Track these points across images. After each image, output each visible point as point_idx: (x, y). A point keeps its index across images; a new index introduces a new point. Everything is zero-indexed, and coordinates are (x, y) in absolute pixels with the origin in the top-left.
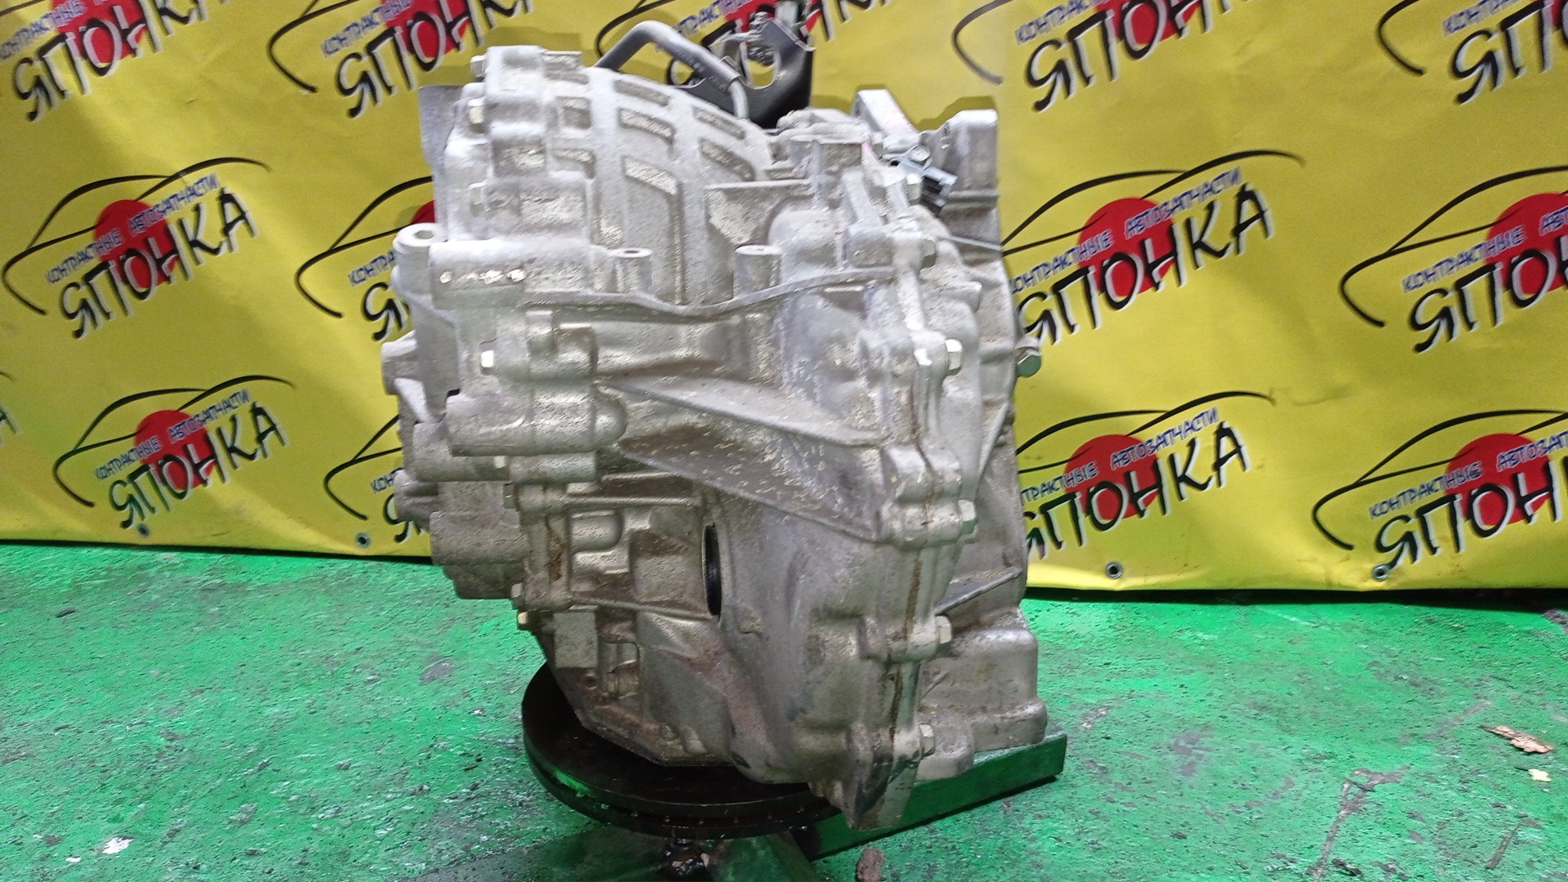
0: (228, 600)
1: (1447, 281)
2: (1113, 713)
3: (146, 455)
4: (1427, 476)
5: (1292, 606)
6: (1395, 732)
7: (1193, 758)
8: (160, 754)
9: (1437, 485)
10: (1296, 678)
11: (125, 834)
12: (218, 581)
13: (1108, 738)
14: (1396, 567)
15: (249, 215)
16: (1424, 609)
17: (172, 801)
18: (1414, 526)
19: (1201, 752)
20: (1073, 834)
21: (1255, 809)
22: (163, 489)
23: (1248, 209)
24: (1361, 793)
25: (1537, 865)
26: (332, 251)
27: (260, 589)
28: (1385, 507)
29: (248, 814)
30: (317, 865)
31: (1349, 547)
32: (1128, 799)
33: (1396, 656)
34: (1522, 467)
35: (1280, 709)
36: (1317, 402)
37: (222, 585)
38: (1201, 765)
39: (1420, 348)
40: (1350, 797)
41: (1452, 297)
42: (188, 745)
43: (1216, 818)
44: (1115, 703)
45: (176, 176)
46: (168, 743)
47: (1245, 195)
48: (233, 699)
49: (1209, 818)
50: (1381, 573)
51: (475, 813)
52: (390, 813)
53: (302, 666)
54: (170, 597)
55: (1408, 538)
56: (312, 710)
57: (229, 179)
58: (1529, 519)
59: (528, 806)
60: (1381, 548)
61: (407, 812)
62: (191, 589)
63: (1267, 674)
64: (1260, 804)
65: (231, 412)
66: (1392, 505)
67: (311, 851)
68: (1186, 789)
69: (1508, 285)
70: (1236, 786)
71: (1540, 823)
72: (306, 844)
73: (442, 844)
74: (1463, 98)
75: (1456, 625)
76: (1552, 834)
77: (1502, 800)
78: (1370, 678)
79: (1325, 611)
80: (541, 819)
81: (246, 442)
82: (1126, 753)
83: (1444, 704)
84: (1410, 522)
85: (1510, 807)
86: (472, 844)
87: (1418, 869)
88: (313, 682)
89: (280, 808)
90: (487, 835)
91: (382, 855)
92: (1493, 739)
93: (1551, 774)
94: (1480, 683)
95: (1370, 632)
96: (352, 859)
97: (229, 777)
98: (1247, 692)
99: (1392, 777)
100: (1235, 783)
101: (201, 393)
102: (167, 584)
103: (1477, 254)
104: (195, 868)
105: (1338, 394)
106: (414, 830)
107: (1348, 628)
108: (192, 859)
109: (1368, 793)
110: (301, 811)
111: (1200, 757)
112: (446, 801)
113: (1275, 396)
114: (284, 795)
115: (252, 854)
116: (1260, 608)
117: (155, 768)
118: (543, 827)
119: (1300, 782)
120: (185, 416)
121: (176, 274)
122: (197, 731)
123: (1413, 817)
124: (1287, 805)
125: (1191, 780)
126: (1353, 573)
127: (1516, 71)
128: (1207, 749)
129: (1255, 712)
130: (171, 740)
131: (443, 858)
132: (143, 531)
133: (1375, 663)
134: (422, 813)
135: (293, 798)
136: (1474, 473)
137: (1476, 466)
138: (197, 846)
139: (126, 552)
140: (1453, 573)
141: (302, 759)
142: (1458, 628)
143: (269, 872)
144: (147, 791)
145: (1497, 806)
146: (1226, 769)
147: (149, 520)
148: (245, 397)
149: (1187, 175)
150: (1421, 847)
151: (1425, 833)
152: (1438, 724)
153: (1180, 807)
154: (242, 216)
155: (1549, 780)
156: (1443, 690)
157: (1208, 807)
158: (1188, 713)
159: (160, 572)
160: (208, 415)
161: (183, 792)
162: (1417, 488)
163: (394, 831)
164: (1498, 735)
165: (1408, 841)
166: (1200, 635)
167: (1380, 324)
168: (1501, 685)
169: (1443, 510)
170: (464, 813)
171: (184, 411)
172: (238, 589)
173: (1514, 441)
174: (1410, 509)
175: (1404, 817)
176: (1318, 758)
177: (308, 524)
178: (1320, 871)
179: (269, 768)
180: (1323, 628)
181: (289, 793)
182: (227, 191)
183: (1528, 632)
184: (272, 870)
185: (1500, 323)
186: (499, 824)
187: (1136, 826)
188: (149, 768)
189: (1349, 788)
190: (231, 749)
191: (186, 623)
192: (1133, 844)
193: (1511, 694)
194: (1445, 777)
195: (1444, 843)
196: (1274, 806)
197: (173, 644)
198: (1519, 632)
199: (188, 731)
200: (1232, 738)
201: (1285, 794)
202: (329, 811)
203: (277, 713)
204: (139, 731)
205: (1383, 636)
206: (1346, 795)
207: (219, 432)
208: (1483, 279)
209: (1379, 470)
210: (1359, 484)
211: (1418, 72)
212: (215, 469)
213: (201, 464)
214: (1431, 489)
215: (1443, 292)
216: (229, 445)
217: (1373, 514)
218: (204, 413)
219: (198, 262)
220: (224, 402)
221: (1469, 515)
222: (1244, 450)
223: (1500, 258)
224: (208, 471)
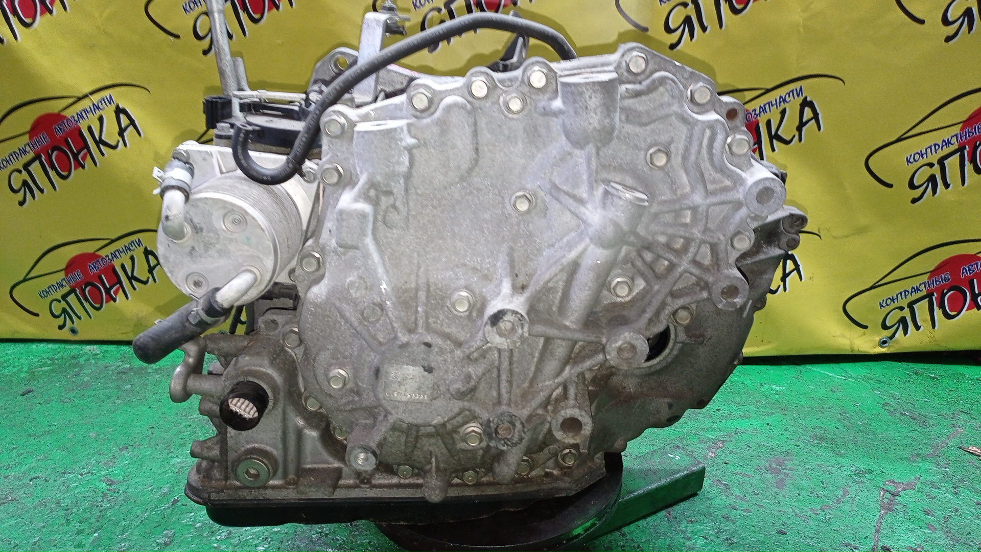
0: (136, 380)
1: (934, 158)
2: (727, 444)
3: (73, 283)
4: (916, 282)
5: (828, 365)
6: (906, 454)
7: (782, 476)
8: (104, 496)
9: (922, 287)
10: (839, 416)
12: (128, 366)
13: (726, 463)
14: (894, 339)
15: (136, 122)
16: (911, 365)
17: (117, 531)
18: (906, 313)
19: (787, 471)
20: (714, 533)
21: (826, 511)
22: (86, 305)
23: (808, 113)
24: (892, 498)
28: (889, 301)
29: (168, 538)
31: (865, 327)
32: (745, 507)
33: (899, 399)
34: (976, 275)
35: (832, 439)
36: (848, 236)
37: (131, 369)
38: (788, 481)
39: (914, 201)
40: (885, 501)
41: (937, 167)
42: (122, 489)
43: (804, 519)
44: (727, 438)
45: (86, 96)
46: (109, 487)
47: (806, 103)
48: (149, 452)
49: (799, 519)
50: (884, 342)
51: (322, 532)
52: (265, 534)
53: (192, 427)
54: (97, 379)
55: (903, 321)
57: (122, 98)
60: (885, 327)
61: (276, 533)
62: (110, 372)
63: (820, 414)
65: (130, 253)
66: (892, 300)
68: (781, 498)
69: (973, 160)
70: (812, 495)
74: (948, 39)
75: (932, 375)
78: (885, 415)
79: (849, 367)
81: (141, 271)
82: (739, 474)
83: (934, 432)
84: (904, 311)
87: (936, 551)
89: (190, 533)
90: (332, 548)
92: (968, 456)
94: (954, 416)
95: (880, 382)
97: (153, 511)
98: (810, 428)
99: (910, 486)
100: (812, 493)
101: (107, 241)
102: (94, 368)
103: (954, 140)
105: (861, 231)
107: (867, 379)
109: (897, 497)
110: (205, 535)
111: (787, 475)
113: (821, 234)
114: (191, 523)
116: (809, 367)
117: (102, 506)
118: (368, 541)
119: (852, 489)
120: (99, 256)
121: (88, 162)
122: (127, 478)
123: (928, 514)
124: (847, 508)
125: (784, 492)
126: (867, 343)
128: (790, 469)
129: (816, 441)
130: (110, 485)
132: (73, 331)
133: (887, 404)
134: (286, 533)
135: (198, 525)
136: (946, 279)
137: (948, 275)
139: (63, 346)
140: (930, 342)
142: (933, 378)
144: (98, 523)
146: (804, 483)
147: (77, 324)
148: (139, 243)
149: (768, 91)
150: (935, 535)
151: (936, 525)
152: (933, 446)
153: (779, 511)
154: (132, 122)
156: (932, 422)
157: (797, 511)
158: (775, 443)
159: (88, 360)
161: (123, 523)
162: (909, 289)
163: (269, 547)
164: (972, 453)
165: (927, 531)
166: (774, 387)
167: (890, 186)
168: (966, 417)
169: (925, 303)
171: (97, 253)
172: (142, 371)
173: (972, 259)
174: (904, 303)
175: (922, 514)
176: (861, 474)
179: (180, 504)
180: (850, 379)
181: (195, 521)
182: (121, 106)
185: (966, 185)
187: (753, 526)
188: (97, 506)
189: (883, 495)
190: (152, 490)
191: (109, 398)
192: (753, 539)
193: (974, 423)
194: (943, 484)
195: (950, 532)
196: (839, 509)
197: (103, 413)
198: (972, 380)
199: (121, 478)
200: (805, 460)
201: (845, 500)
202: (223, 534)
203: (178, 463)
204: (87, 479)
205: (889, 384)
206: (883, 499)
207: (123, 267)
208: (957, 157)
209: (886, 278)
210: (872, 288)
211: (922, 22)
212: (121, 290)
213: (111, 288)
214: (917, 290)
215: (931, 165)
216: (130, 275)
217: (881, 306)
218: (112, 254)
219: (103, 154)
220: (125, 246)
221: (942, 306)
222: (801, 268)
223: (969, 143)
224: (116, 292)
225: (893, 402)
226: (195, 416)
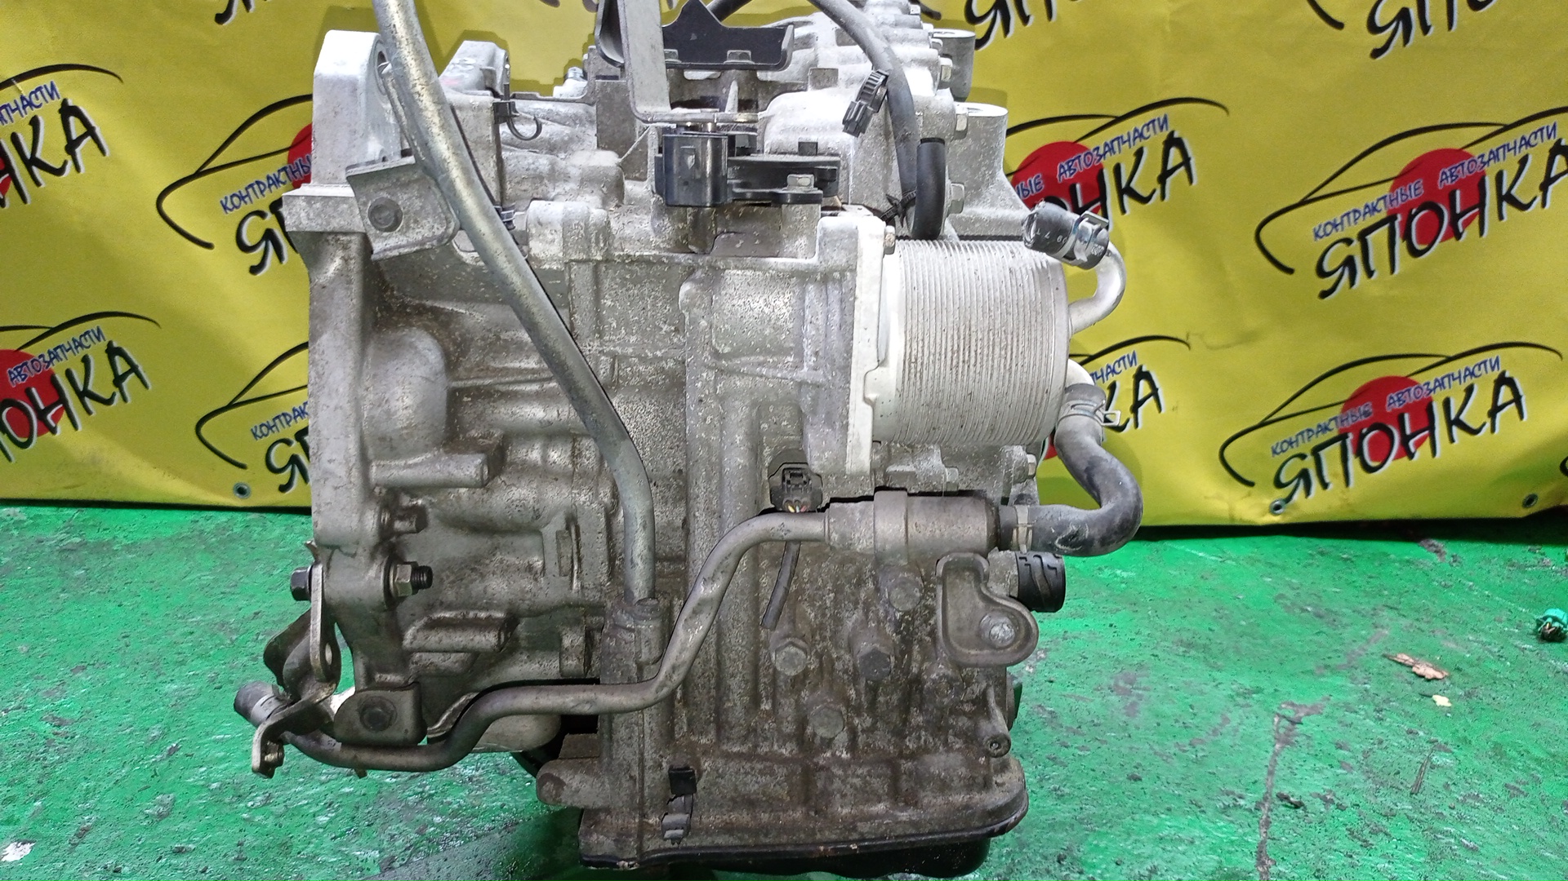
0: (93, 562)
1: (1352, 231)
2: (1051, 655)
4: (1322, 417)
5: (1198, 541)
6: (1311, 666)
7: (1134, 699)
8: (49, 743)
9: (1332, 425)
10: (1214, 614)
11: (25, 838)
12: (78, 540)
13: (1051, 682)
14: (1291, 502)
15: (98, 131)
16: (1315, 541)
17: (75, 797)
18: (1309, 463)
19: (1140, 692)
20: (1035, 781)
21: (1199, 747)
22: (3, 437)
23: (1175, 156)
24: (1291, 727)
25: (1453, 788)
26: (199, 174)
27: (128, 548)
28: (1285, 446)
29: (165, 806)
30: (257, 860)
31: (1250, 484)
32: (1081, 742)
33: (1298, 588)
34: (1408, 408)
35: (1205, 646)
36: (1228, 346)
37: (83, 544)
38: (1142, 706)
39: (1324, 294)
40: (1282, 731)
41: (1356, 246)
42: (79, 731)
43: (1166, 758)
44: (1052, 646)
45: (8, 83)
46: (56, 730)
47: (1173, 141)
48: (123, 675)
49: (1158, 758)
50: (1278, 507)
51: (423, 792)
52: (329, 797)
53: (195, 635)
54: (24, 560)
55: (1304, 475)
56: (217, 685)
57: (71, 88)
58: (1411, 456)
59: (479, 782)
60: (1279, 484)
61: (348, 794)
62: (47, 550)
63: (1187, 611)
64: (1202, 742)
65: (82, 352)
66: (1290, 443)
67: (246, 844)
68: (1132, 730)
69: (1407, 236)
70: (1177, 725)
71: (1449, 747)
72: (240, 838)
73: (392, 829)
74: (1377, 53)
75: (1345, 556)
76: (1462, 758)
77: (1414, 727)
78: (1279, 611)
79: (1229, 545)
80: (496, 795)
81: (100, 383)
82: (1071, 697)
83: (1347, 634)
84: (1307, 459)
85: (1421, 733)
86: (426, 827)
87: (1353, 798)
88: (211, 653)
89: (201, 798)
90: (441, 815)
91: (328, 843)
92: (1396, 668)
93: (1451, 699)
94: (1375, 612)
95: (1273, 565)
96: (294, 850)
97: (134, 765)
98: (1172, 630)
99: (1315, 710)
100: (1177, 721)
101: (43, 331)
102: (17, 544)
103: (1381, 205)
104: (115, 871)
105: (1248, 338)
106: (359, 815)
107: (1253, 561)
108: (110, 862)
109: (1297, 726)
110: (227, 800)
111: (1140, 697)
112: (388, 780)
113: (1192, 340)
114: (202, 783)
115: (179, 852)
116: (1169, 544)
117: (45, 759)
118: (499, 804)
119: (1235, 716)
120: (28, 356)
121: (11, 196)
122: (86, 715)
123: (1340, 747)
124: (1227, 741)
125: (1136, 721)
126: (1252, 508)
127: (1426, 29)
128: (1145, 689)
129: (1182, 649)
130: (59, 726)
131: (397, 844)
133: (1282, 596)
134: (364, 795)
135: (215, 785)
136: (1366, 414)
137: (1367, 407)
138: (115, 846)
140: (1342, 507)
141: (216, 741)
142: (1346, 560)
143: (204, 871)
144: (40, 787)
145: (1410, 732)
146: (1166, 709)
148: (99, 335)
149: (1118, 120)
150: (1351, 776)
151: (1352, 762)
152: (1346, 654)
153: (1131, 748)
154: (90, 131)
155: (1449, 705)
156: (1345, 621)
157: (1156, 748)
158: (1121, 653)
159: (7, 530)
160: (54, 355)
161: (85, 785)
162: (1315, 428)
163: (336, 816)
164: (1400, 663)
165: (1340, 771)
166: (1118, 572)
167: (1290, 271)
168: (1392, 614)
169: (1337, 446)
170: (411, 793)
171: (26, 350)
172: (102, 548)
173: (1403, 383)
174: (1306, 447)
175: (1332, 749)
176: (1247, 693)
177: (177, 473)
178: (1267, 805)
179: (181, 753)
180: (1229, 562)
181: (209, 781)
182: (71, 103)
183: (1408, 561)
184: (207, 868)
185: (1396, 272)
186: (450, 803)
187: (1093, 770)
188: (38, 760)
189: (1279, 722)
190: (131, 733)
191: (48, 589)
192: (1094, 788)
193: (1404, 622)
194: (1361, 706)
195: (1371, 772)
196: (1215, 743)
197: (38, 614)
198: (1400, 562)
199: (76, 715)
200: (1166, 676)
201: (1224, 731)
202: (258, 798)
203: (176, 690)
204: (18, 717)
205: (1284, 569)
206: (1278, 728)
207: (69, 374)
208: (1384, 229)
209: (1282, 411)
210: (1263, 424)
211: (1339, 25)
212: (65, 415)
213: (48, 409)
214: (1326, 429)
215: (1348, 241)
216: (81, 388)
217: (1274, 452)
218: (50, 353)
219: (38, 184)
220: (74, 340)
221: (1359, 452)
222: (1160, 393)
223: (1401, 210)
224: (56, 418)
225: (1290, 594)
226: (199, 618)
